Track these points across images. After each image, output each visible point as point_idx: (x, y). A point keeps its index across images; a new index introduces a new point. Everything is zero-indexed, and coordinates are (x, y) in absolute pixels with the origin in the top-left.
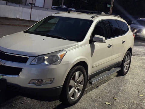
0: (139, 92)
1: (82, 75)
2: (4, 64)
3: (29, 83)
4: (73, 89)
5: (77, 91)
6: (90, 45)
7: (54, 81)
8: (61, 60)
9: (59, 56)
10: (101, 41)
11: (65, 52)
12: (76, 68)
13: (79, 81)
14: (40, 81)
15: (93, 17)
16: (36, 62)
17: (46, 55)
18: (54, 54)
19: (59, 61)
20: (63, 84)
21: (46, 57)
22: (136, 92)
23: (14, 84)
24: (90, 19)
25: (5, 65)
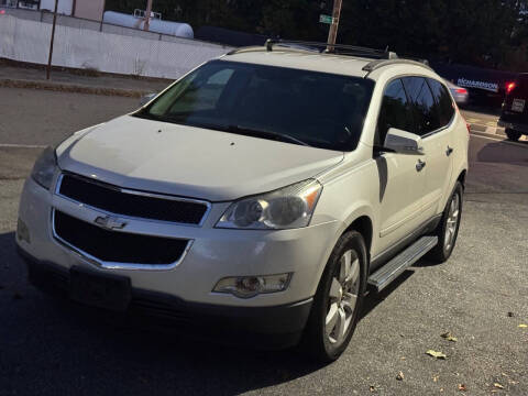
0: (510, 315)
1: (357, 261)
2: (124, 225)
3: (213, 291)
4: (334, 308)
5: (343, 314)
6: (374, 161)
7: (293, 282)
8: (311, 212)
9: (304, 200)
10: (412, 149)
11: (319, 186)
12: (346, 240)
13: (351, 281)
14: (246, 282)
15: (368, 69)
16: (233, 217)
17: (263, 195)
18: (287, 194)
19: (305, 214)
20: (313, 293)
21: (264, 204)
22: (504, 316)
23: (157, 293)
24: (363, 74)
25: (124, 230)
